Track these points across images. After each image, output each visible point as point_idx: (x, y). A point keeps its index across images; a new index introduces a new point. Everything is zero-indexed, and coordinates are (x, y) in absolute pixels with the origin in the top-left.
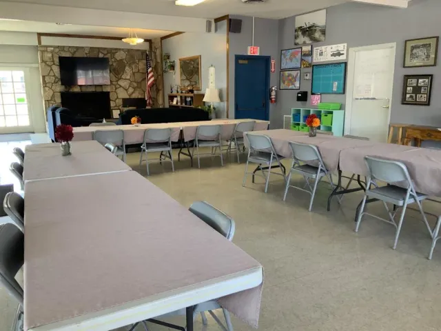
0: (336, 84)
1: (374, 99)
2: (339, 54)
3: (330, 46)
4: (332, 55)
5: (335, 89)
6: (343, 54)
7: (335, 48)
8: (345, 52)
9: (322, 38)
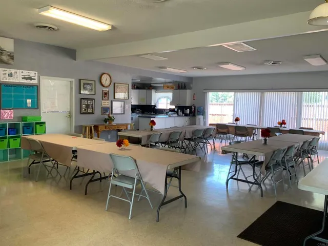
0: (29, 101)
1: (58, 112)
2: (31, 79)
3: (21, 71)
4: (23, 78)
5: (29, 105)
6: (34, 79)
7: (26, 73)
8: (36, 78)
9: (11, 62)
